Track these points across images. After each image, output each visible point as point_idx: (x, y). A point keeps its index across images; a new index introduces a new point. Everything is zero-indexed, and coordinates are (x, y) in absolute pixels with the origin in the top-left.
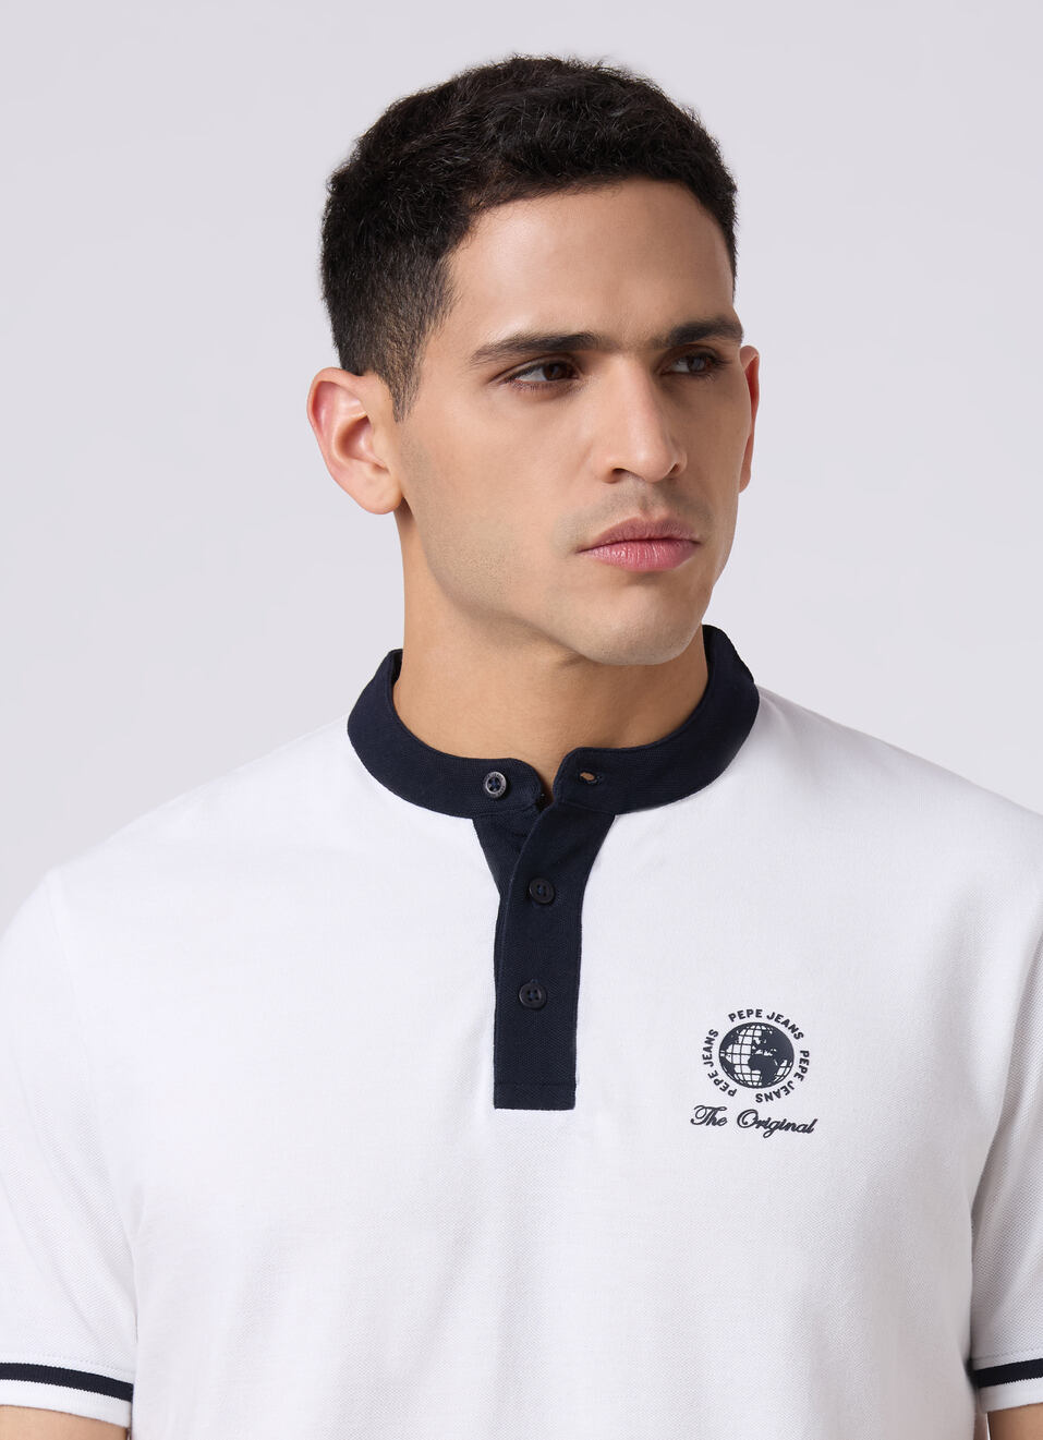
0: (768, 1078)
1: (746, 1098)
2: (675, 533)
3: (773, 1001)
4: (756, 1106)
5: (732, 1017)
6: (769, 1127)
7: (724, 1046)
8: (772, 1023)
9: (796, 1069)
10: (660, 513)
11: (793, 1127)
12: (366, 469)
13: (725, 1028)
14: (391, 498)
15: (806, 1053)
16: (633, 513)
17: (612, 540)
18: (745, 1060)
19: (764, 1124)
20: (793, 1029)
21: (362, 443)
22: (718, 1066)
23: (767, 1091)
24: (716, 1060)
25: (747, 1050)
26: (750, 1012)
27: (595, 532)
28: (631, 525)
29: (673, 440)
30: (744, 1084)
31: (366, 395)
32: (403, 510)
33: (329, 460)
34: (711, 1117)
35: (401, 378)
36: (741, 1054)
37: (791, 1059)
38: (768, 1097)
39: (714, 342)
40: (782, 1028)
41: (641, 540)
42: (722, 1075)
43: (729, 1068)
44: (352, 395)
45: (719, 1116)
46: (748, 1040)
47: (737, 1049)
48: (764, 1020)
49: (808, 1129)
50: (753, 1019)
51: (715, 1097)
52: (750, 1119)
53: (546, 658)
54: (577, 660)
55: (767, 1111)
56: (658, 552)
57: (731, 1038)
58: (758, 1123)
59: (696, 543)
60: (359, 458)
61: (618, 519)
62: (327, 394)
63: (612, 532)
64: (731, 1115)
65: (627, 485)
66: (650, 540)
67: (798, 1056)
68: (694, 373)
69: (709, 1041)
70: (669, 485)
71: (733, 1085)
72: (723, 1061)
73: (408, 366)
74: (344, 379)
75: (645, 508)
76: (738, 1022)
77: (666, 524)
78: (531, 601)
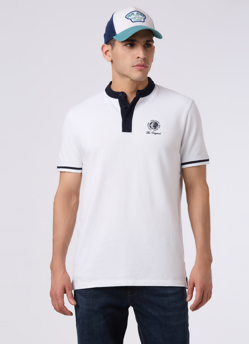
0: (155, 128)
1: (153, 130)
2: (145, 65)
3: (156, 119)
4: (154, 131)
5: (151, 121)
6: (155, 134)
7: (150, 124)
8: (156, 122)
9: (159, 127)
10: (143, 63)
11: (158, 134)
12: (108, 56)
13: (150, 122)
14: (111, 60)
15: (160, 125)
16: (140, 63)
17: (137, 66)
18: (153, 126)
19: (155, 133)
20: (158, 122)
21: (108, 53)
22: (149, 127)
23: (155, 129)
24: (149, 126)
25: (153, 125)
26: (153, 120)
27: (135, 65)
28: (139, 64)
29: (145, 55)
30: (152, 129)
31: (108, 47)
32: (112, 61)
33: (103, 55)
34: (148, 133)
35: (113, 46)
36: (152, 125)
37: (158, 126)
38: (155, 130)
39: (150, 43)
40: (157, 122)
41: (140, 66)
42: (150, 128)
43: (151, 127)
44: (107, 47)
45: (149, 132)
46: (153, 124)
47: (151, 125)
48: (155, 121)
49: (160, 134)
50: (153, 121)
51: (149, 130)
52: (153, 133)
53: (129, 79)
54: (132, 80)
55: (155, 132)
56: (142, 67)
57: (151, 123)
58: (154, 133)
59: (147, 67)
60: (107, 55)
61: (138, 63)
62: (104, 47)
63: (137, 65)
64: (151, 132)
65: (139, 59)
66: (141, 66)
67: (159, 125)
68: (148, 47)
69: (148, 124)
70: (144, 59)
71: (151, 129)
72: (150, 126)
73: (114, 44)
74: (106, 45)
75: (141, 62)
76: (152, 122)
77: (144, 64)
78: (126, 73)
